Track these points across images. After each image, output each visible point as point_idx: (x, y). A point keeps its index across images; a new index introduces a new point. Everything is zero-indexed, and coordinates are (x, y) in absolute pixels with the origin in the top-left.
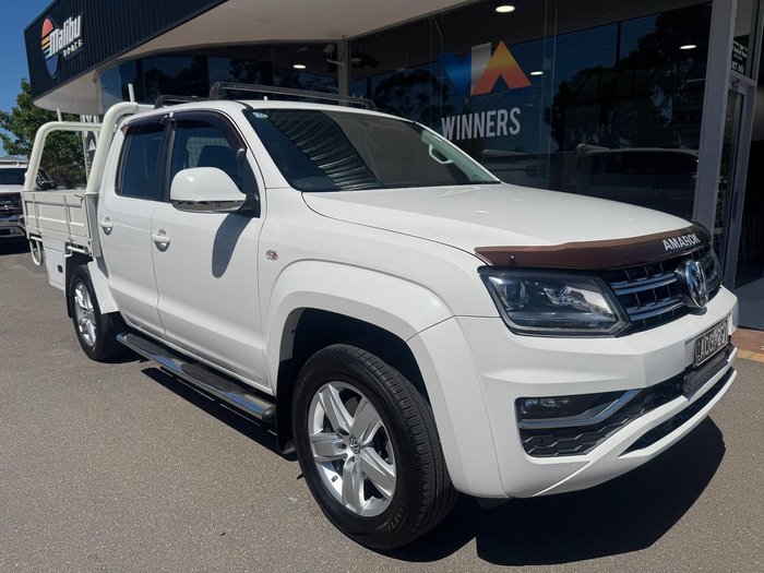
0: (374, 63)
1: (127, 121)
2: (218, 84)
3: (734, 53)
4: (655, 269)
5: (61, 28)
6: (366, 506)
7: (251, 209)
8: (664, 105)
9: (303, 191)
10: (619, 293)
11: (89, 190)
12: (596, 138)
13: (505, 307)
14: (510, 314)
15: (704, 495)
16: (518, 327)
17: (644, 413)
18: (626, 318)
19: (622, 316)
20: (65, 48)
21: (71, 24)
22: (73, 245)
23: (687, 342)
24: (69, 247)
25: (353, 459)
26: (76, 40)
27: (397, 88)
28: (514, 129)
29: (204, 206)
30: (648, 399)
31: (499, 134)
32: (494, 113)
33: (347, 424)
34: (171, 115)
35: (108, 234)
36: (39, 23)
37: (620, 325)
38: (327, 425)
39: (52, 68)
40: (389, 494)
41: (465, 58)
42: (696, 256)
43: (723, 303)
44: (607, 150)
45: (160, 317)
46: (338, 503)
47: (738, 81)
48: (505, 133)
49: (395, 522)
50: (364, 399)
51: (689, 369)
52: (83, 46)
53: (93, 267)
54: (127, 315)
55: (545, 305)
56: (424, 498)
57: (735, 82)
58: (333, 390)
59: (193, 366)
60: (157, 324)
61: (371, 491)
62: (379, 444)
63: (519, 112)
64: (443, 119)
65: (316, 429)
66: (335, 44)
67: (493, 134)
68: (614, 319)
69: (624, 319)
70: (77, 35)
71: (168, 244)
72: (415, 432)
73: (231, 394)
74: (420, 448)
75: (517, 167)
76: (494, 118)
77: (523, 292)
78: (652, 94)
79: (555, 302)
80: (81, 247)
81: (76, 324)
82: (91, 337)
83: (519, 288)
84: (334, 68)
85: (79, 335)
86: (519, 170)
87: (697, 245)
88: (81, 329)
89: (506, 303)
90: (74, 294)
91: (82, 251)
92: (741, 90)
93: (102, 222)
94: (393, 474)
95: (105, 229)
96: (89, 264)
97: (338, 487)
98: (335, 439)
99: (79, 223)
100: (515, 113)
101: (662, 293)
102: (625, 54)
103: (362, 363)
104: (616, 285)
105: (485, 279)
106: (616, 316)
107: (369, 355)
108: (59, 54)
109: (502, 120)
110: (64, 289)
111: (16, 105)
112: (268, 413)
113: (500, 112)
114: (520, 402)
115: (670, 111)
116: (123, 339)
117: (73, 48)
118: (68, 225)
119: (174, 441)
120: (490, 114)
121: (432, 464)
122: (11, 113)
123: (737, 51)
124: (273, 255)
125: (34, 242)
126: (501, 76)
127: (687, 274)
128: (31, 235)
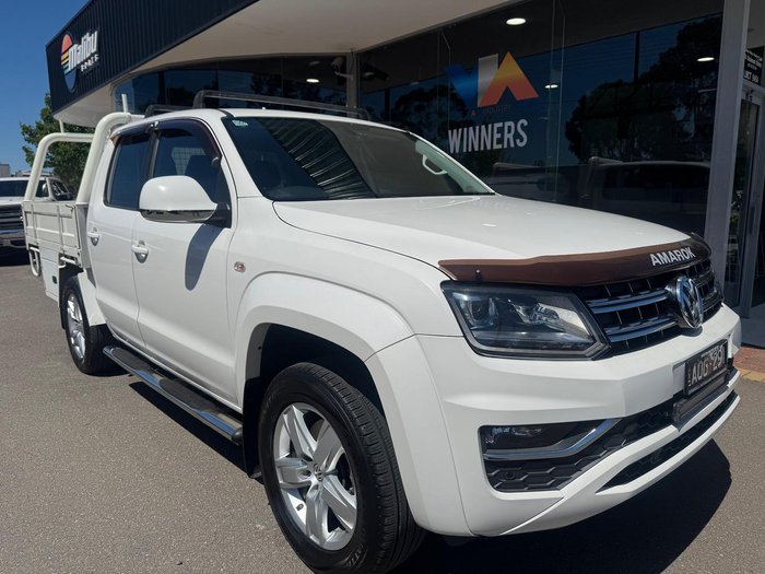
0: (383, 76)
1: (118, 130)
2: (202, 92)
3: (747, 62)
4: (641, 285)
5: (80, 43)
6: (330, 538)
7: (221, 219)
8: (686, 119)
9: (275, 200)
10: (596, 312)
11: (79, 201)
12: (616, 153)
13: (470, 326)
14: (476, 334)
15: (703, 532)
16: (484, 348)
17: (626, 444)
18: (605, 339)
19: (601, 337)
20: (82, 63)
21: (89, 39)
22: (66, 257)
23: (675, 367)
24: (63, 258)
25: (316, 487)
26: (93, 55)
27: (416, 103)
28: (522, 141)
29: (176, 216)
30: (630, 429)
31: (505, 146)
32: (500, 125)
33: (310, 449)
34: (157, 123)
35: (95, 244)
36: (59, 38)
37: (598, 346)
38: (292, 450)
39: (70, 83)
40: (351, 527)
41: (472, 71)
42: (691, 273)
43: (723, 324)
44: (621, 163)
45: (140, 330)
46: (303, 534)
47: (752, 91)
48: (512, 145)
49: (355, 559)
50: (326, 423)
51: (678, 397)
52: (99, 60)
53: (82, 278)
54: (113, 327)
55: (516, 323)
56: (385, 533)
57: (749, 93)
58: (297, 412)
59: (172, 381)
60: (139, 338)
61: (334, 524)
62: (342, 472)
63: (526, 123)
64: (450, 132)
65: (282, 453)
66: (344, 57)
67: (500, 146)
68: (590, 341)
69: (602, 340)
70: (94, 50)
71: (146, 255)
72: (375, 461)
73: (203, 413)
74: (380, 478)
75: (526, 180)
76: (501, 130)
77: (492, 309)
78: (674, 108)
79: (527, 321)
80: (72, 258)
81: (69, 335)
82: (81, 349)
83: (487, 305)
84: (343, 81)
85: (71, 347)
86: (530, 183)
87: (691, 260)
88: (73, 342)
89: (471, 322)
90: (67, 306)
91: (73, 262)
92: (756, 100)
93: (90, 233)
94: (354, 505)
95: (92, 239)
96: (79, 275)
97: (302, 515)
98: (300, 465)
99: (70, 234)
100: (522, 125)
101: (649, 312)
102: (644, 69)
103: (325, 384)
104: (594, 303)
105: (448, 295)
106: (593, 337)
107: (332, 374)
108: (77, 68)
109: (509, 132)
110: (57, 299)
111: (39, 119)
112: (237, 434)
113: (507, 124)
114: (484, 431)
115: (693, 124)
116: (109, 351)
117: (90, 63)
118: (61, 236)
119: (148, 460)
120: (497, 125)
121: (394, 496)
122: (34, 126)
123: (751, 60)
124: (241, 267)
125: (33, 252)
126: (507, 88)
127: (678, 291)
128: (30, 245)
